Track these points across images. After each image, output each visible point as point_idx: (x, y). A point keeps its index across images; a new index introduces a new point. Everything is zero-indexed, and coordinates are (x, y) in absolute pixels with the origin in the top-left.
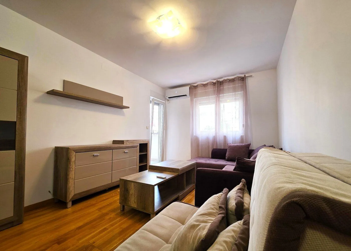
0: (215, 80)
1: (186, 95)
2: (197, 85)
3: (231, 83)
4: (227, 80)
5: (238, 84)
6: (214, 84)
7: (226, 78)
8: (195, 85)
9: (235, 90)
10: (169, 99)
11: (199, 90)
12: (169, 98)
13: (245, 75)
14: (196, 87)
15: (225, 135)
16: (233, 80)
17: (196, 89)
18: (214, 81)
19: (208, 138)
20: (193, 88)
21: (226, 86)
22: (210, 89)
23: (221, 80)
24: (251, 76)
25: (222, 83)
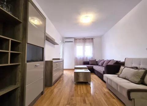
1: (73, 42)
2: (77, 39)
5: (91, 40)
6: (83, 39)
9: (90, 42)
11: (78, 41)
12: (65, 42)
13: (93, 38)
16: (89, 39)
19: (81, 58)
20: (75, 39)
21: (87, 41)
22: (82, 41)
24: (95, 38)
25: (86, 39)
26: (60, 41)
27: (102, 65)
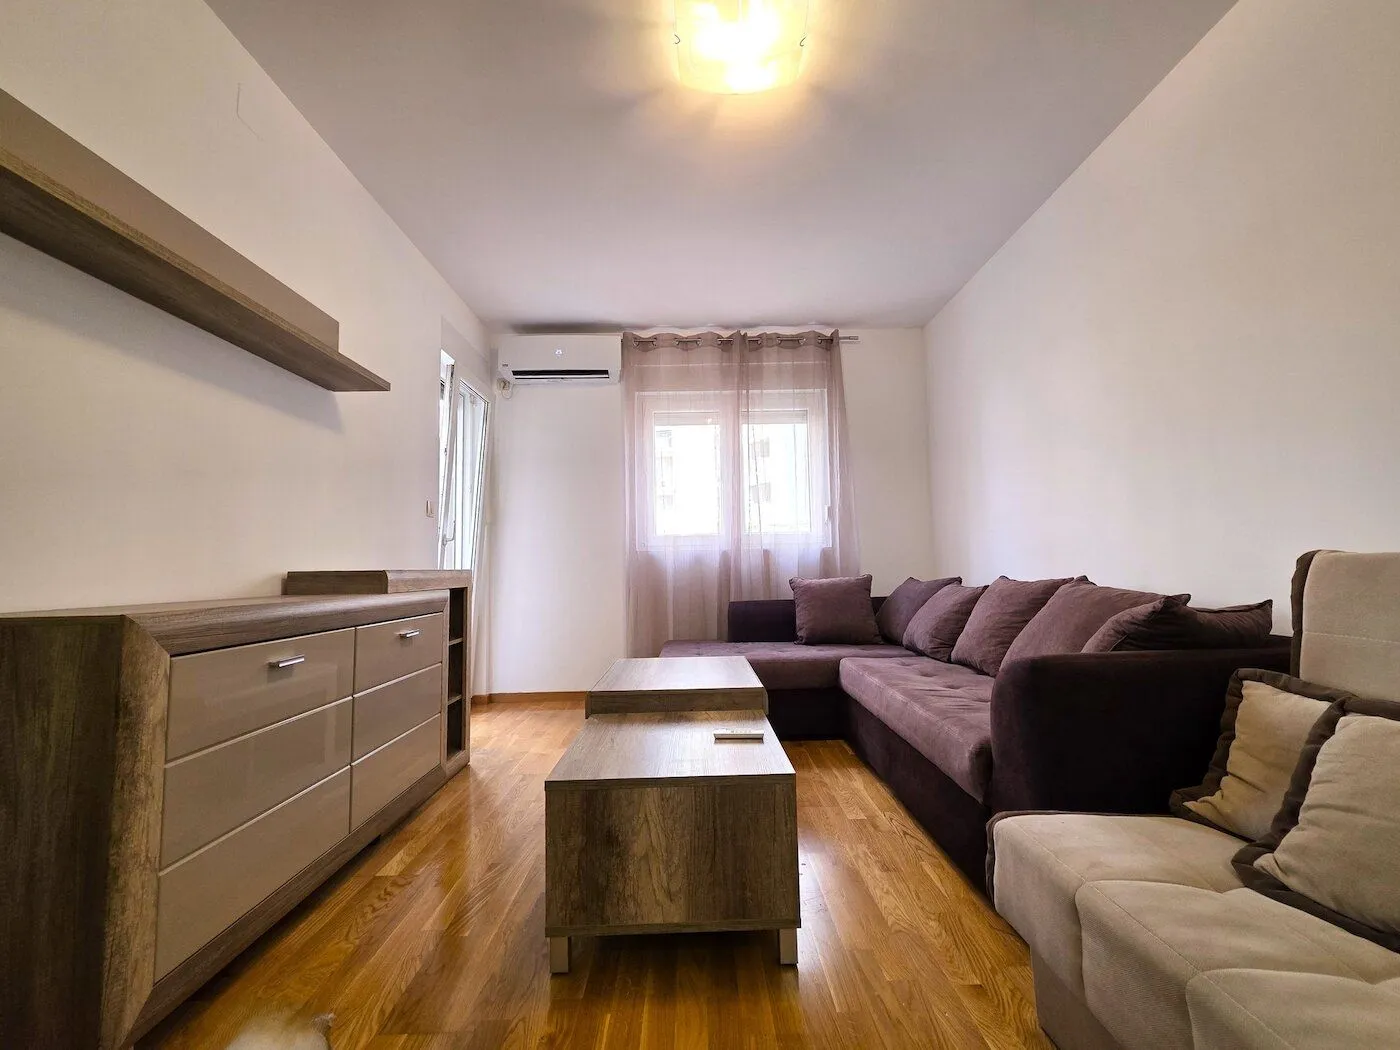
0: (727, 327)
1: (606, 372)
2: (655, 338)
3: (787, 353)
4: (774, 337)
5: (811, 358)
6: (726, 344)
7: (770, 330)
8: (645, 334)
9: (799, 378)
10: (512, 378)
11: (664, 362)
12: (515, 373)
13: (837, 332)
14: (646, 345)
15: (768, 548)
16: (793, 343)
17: (646, 350)
18: (725, 334)
19: (698, 562)
20: (638, 345)
21: (771, 360)
22: (708, 361)
23: (752, 333)
24: (856, 338)
25: (756, 345)
26: (447, 360)
27: (943, 647)
